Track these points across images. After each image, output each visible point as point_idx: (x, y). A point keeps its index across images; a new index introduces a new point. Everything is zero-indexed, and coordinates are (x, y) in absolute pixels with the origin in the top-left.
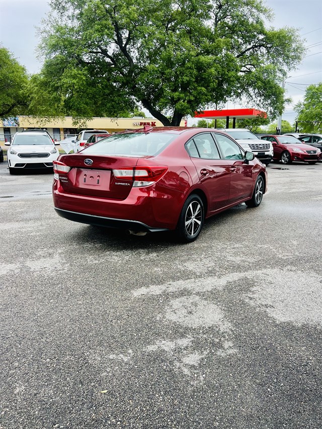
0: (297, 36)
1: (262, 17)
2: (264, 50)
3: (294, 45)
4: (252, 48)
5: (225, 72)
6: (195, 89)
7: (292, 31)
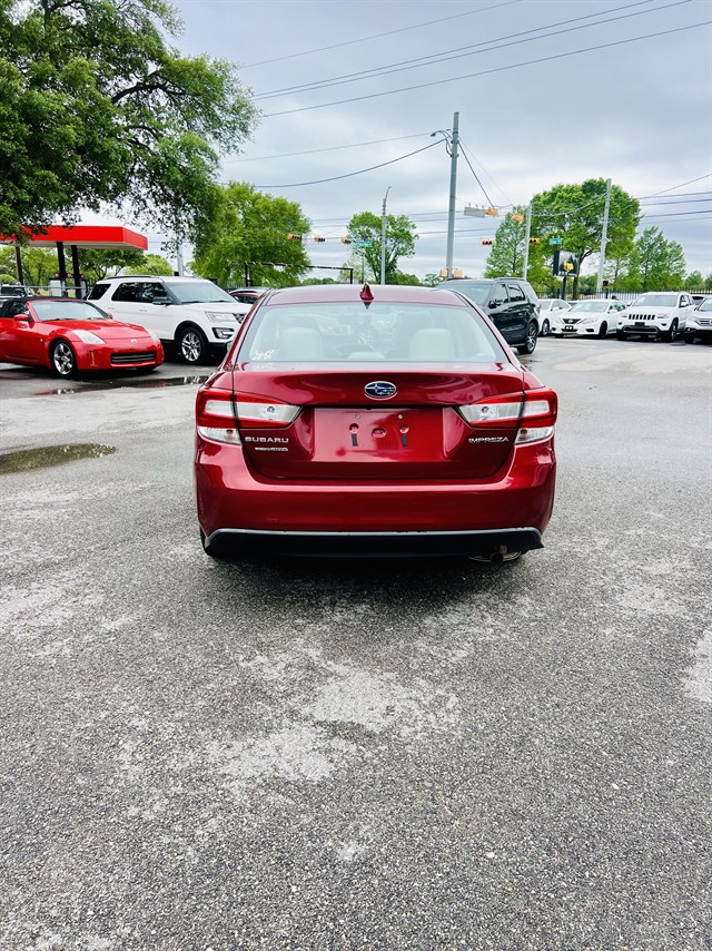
0: (235, 80)
1: (157, 22)
2: (161, 97)
3: (231, 100)
4: (137, 89)
5: (94, 138)
6: (31, 174)
7: (224, 69)
